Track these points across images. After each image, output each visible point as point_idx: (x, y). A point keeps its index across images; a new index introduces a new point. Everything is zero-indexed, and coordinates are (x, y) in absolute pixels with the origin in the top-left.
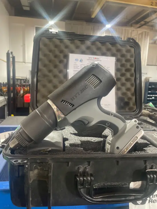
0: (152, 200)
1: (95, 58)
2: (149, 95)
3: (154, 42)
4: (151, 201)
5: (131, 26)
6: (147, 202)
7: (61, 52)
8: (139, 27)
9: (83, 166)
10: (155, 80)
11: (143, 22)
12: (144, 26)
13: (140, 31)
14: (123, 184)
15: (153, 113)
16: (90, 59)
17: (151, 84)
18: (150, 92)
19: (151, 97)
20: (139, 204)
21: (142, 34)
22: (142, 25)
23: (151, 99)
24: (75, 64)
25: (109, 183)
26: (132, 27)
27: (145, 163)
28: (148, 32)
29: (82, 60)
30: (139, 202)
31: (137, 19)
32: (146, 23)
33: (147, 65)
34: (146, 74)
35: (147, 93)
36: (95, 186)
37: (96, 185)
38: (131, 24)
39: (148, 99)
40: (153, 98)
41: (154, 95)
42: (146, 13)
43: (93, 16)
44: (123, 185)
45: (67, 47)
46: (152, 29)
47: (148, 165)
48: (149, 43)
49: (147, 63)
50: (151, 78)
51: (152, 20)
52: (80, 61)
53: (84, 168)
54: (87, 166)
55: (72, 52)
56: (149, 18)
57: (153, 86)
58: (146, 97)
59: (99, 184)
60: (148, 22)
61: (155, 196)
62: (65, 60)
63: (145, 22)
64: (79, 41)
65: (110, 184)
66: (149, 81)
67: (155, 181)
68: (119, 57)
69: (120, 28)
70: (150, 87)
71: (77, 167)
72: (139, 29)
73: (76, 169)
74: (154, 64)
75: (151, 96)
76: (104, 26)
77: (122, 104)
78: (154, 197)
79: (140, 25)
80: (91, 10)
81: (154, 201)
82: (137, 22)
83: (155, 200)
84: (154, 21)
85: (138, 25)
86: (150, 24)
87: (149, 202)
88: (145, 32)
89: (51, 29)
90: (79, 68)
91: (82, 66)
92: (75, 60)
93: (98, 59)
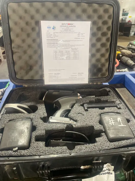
1: (69, 24)
7: (32, 17)
16: (63, 26)
24: (48, 32)
44: (76, 167)
45: (38, 11)
52: (53, 28)
59: (57, 168)
65: (65, 168)
77: (95, 70)
83: (101, 174)
90: (52, 36)
91: (55, 34)
92: (48, 28)
93: (72, 25)
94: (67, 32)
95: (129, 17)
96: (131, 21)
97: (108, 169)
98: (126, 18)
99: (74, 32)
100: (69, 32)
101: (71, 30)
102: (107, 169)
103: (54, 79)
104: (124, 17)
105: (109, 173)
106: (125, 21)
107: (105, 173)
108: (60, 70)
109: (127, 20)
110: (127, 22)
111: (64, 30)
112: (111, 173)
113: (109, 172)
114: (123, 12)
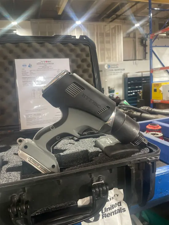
0: (105, 214)
1: (46, 62)
2: (129, 92)
3: (128, 36)
4: (105, 216)
5: (103, 20)
6: (101, 217)
7: (5, 58)
8: (111, 21)
9: (18, 194)
10: (133, 75)
11: (114, 16)
12: (116, 20)
13: (113, 25)
14: (70, 203)
15: (128, 111)
16: (40, 64)
17: (130, 79)
18: (130, 88)
19: (132, 93)
20: (92, 221)
21: (114, 28)
22: (114, 19)
23: (131, 95)
24: (23, 70)
25: (53, 206)
26: (104, 22)
27: (91, 176)
28: (121, 26)
29: (31, 65)
30: (92, 219)
31: (108, 12)
32: (118, 17)
33: (124, 60)
34: (124, 70)
35: (127, 90)
36: (37, 213)
37: (37, 211)
38: (103, 19)
39: (129, 95)
40: (134, 94)
41: (134, 91)
42: (116, 6)
43: (60, 13)
44: (70, 205)
45: (11, 52)
46: (125, 23)
47: (94, 178)
48: (123, 38)
49: (124, 58)
50: (129, 73)
51: (123, 13)
52: (29, 66)
53: (19, 196)
54: (23, 193)
55: (19, 57)
56: (120, 11)
57: (132, 82)
58: (127, 93)
59: (41, 210)
60: (120, 15)
61: (108, 209)
62: (11, 67)
63: (116, 15)
64: (25, 44)
65: (55, 207)
66: (127, 77)
67: (101, 195)
68: (74, 57)
69: (92, 23)
70: (129, 83)
71: (11, 196)
72: (111, 24)
73: (10, 198)
74: (131, 59)
75: (131, 91)
76: (74, 22)
78: (107, 211)
79: (112, 19)
80: (57, 6)
81: (107, 215)
82: (109, 16)
83: (109, 214)
84: (125, 14)
85: (110, 20)
86: (121, 17)
87: (103, 218)
88: (118, 26)
89: (15, 30)
90: (28, 74)
91: (32, 71)
92: (23, 66)
93: (50, 63)
94: (45, 69)
95: (117, 93)
96: (119, 97)
97: (118, 203)
98: (113, 95)
99: (52, 69)
100: (47, 69)
101: (50, 67)
102: (116, 204)
103: (33, 121)
104: (111, 94)
105: (120, 211)
106: (113, 97)
107: (115, 211)
108: (40, 110)
109: (115, 97)
110: (115, 98)
111: (41, 67)
112: (123, 210)
113: (121, 208)
114: (109, 89)
